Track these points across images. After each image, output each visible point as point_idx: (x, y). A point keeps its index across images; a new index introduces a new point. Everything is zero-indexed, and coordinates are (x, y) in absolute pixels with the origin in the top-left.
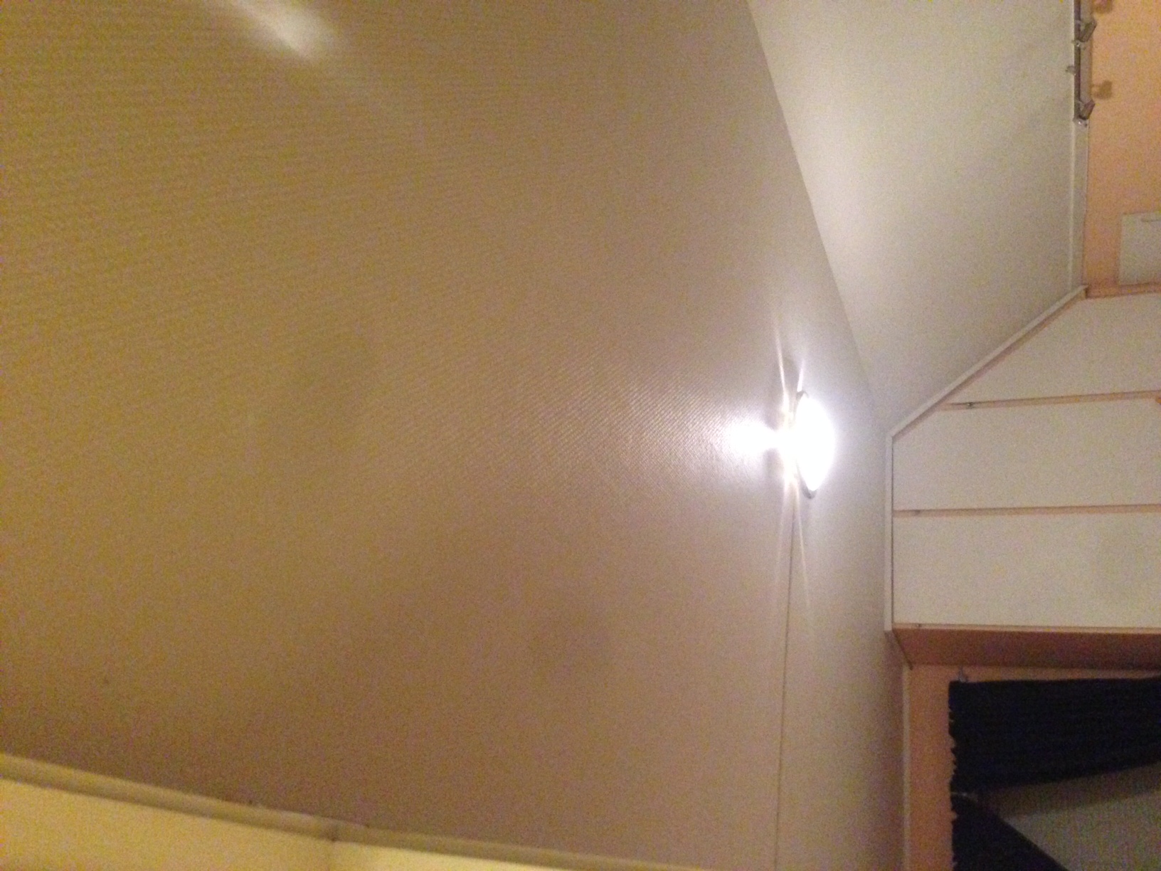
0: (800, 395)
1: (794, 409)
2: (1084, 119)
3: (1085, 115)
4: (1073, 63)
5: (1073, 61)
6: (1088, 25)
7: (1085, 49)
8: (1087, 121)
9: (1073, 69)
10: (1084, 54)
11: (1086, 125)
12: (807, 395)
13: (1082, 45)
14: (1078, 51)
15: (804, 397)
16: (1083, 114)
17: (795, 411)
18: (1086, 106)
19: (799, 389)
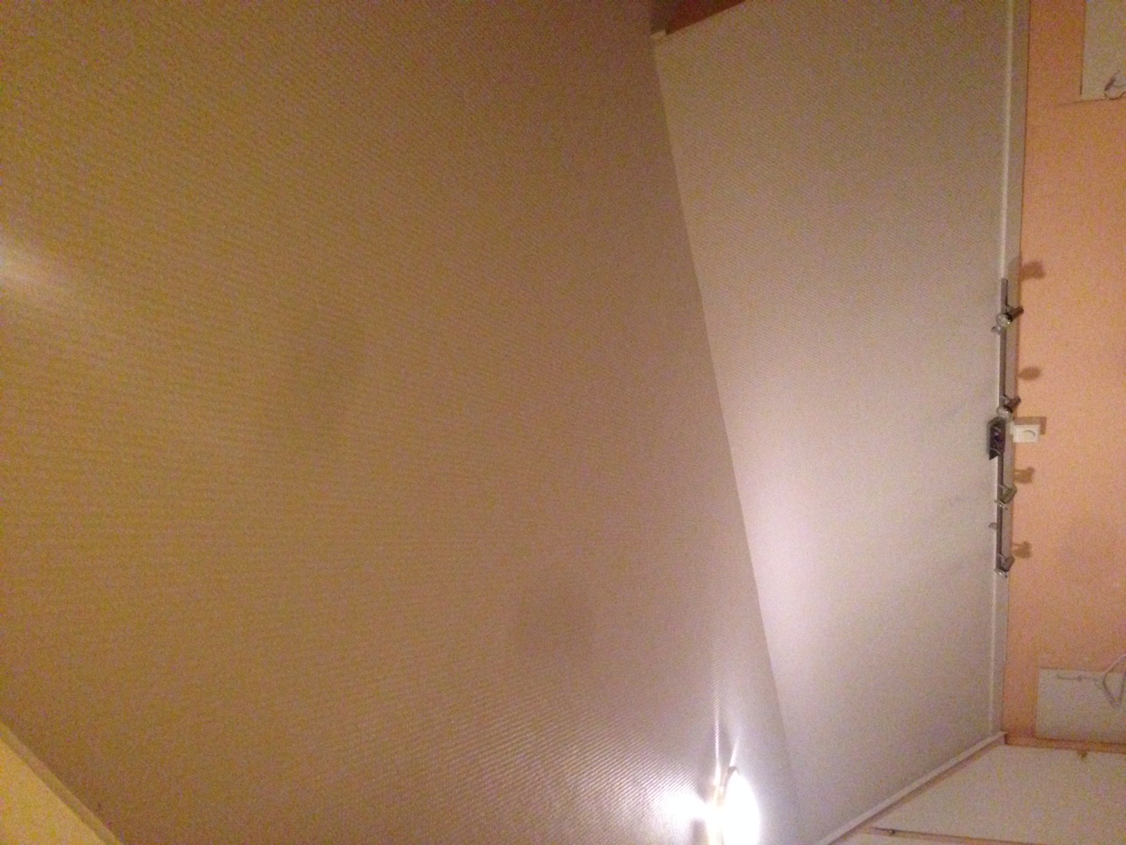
0: (731, 770)
1: (725, 784)
2: (1005, 571)
3: (1005, 567)
4: (996, 521)
5: (996, 519)
6: (1010, 490)
7: (1006, 509)
8: (1008, 573)
9: (995, 526)
10: (1006, 515)
11: (1006, 576)
12: (739, 772)
13: (1004, 506)
14: (1000, 512)
15: (735, 773)
16: (1004, 566)
17: (725, 785)
18: (1006, 560)
19: (732, 764)
